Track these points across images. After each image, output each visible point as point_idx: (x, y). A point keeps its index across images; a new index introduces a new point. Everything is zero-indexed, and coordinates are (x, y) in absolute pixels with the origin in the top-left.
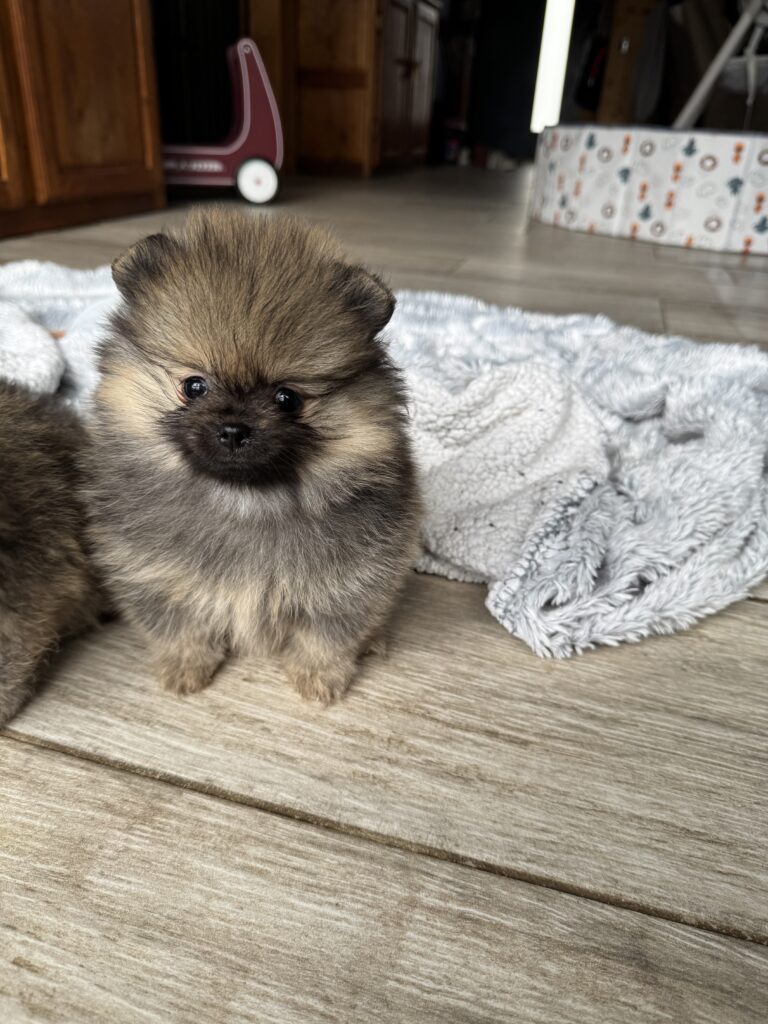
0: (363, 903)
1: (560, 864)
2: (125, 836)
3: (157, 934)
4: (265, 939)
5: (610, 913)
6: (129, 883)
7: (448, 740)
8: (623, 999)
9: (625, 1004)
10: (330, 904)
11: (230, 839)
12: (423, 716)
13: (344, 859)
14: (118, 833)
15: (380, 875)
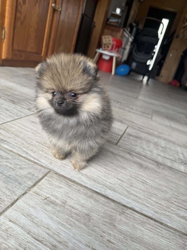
0: (175, 243)
2: (120, 216)
3: (135, 240)
4: (158, 246)
6: (125, 227)
7: (179, 210)
10: (168, 241)
11: (142, 222)
12: (171, 203)
13: (167, 232)
14: (118, 216)
15: (176, 237)
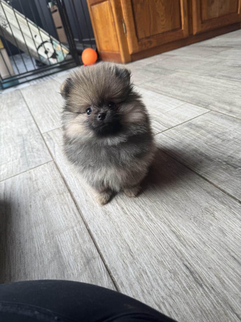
1: (100, 238)
2: (56, 195)
4: (52, 219)
5: (95, 251)
6: (49, 202)
8: (78, 263)
9: (77, 264)
10: (64, 220)
11: (65, 203)
13: (73, 215)
15: (74, 220)
